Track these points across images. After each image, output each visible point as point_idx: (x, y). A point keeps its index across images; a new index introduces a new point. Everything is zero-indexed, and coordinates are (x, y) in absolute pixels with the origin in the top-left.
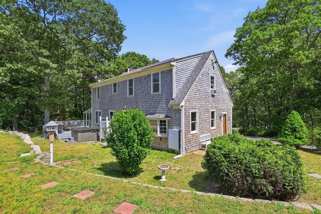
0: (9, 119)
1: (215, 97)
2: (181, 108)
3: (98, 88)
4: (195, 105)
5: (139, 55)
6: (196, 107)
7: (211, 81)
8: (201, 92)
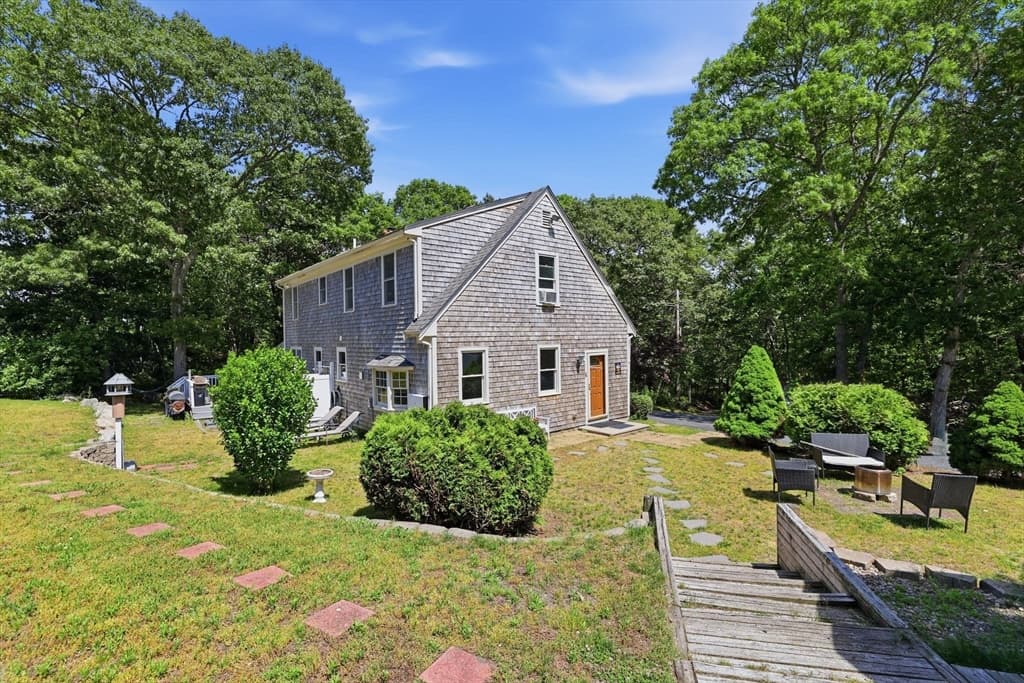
0: (87, 370)
1: (556, 312)
2: (424, 342)
3: (295, 289)
4: (475, 335)
5: (445, 187)
6: (479, 339)
7: (541, 268)
8: (500, 300)
